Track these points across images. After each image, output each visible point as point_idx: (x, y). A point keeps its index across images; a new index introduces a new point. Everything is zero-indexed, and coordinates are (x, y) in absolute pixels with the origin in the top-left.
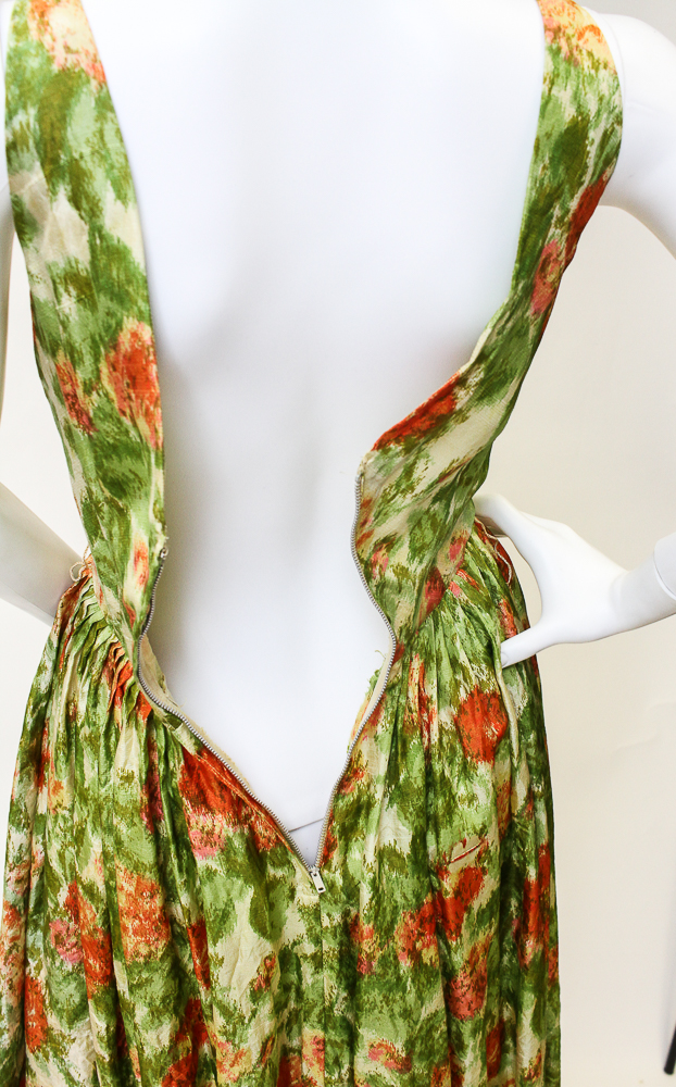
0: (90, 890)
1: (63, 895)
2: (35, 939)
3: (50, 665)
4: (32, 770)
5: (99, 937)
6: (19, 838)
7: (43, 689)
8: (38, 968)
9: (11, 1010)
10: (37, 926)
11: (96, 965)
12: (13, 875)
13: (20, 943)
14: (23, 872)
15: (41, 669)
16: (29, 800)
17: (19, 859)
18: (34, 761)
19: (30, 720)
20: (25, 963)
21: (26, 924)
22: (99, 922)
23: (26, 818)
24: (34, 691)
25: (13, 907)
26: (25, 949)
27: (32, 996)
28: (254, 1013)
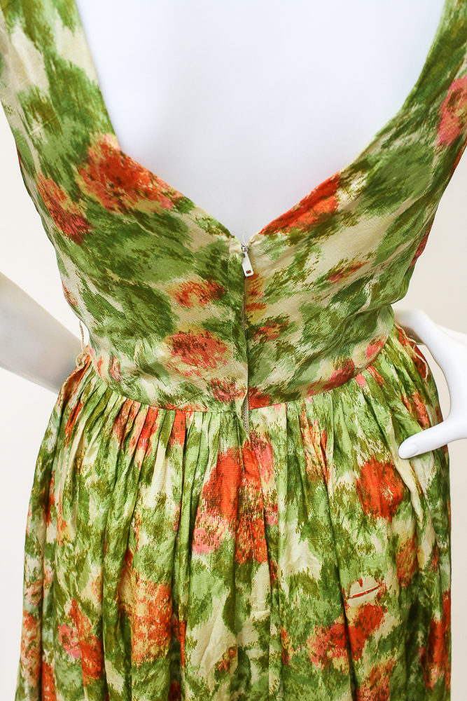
0: (87, 607)
1: (68, 607)
2: (48, 635)
3: (55, 431)
4: (42, 511)
5: (93, 643)
6: (34, 563)
7: (50, 449)
8: (51, 657)
9: (32, 690)
10: (49, 626)
11: (90, 664)
12: (30, 591)
13: (37, 640)
14: (38, 589)
15: (48, 434)
16: (39, 534)
17: (34, 578)
18: (43, 504)
19: (40, 474)
20: (42, 653)
21: (41, 626)
22: (93, 631)
23: (37, 547)
24: (42, 452)
25: (30, 615)
26: (41, 643)
27: (47, 677)
28: (217, 687)
